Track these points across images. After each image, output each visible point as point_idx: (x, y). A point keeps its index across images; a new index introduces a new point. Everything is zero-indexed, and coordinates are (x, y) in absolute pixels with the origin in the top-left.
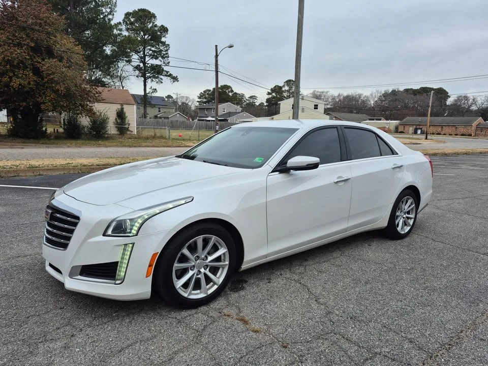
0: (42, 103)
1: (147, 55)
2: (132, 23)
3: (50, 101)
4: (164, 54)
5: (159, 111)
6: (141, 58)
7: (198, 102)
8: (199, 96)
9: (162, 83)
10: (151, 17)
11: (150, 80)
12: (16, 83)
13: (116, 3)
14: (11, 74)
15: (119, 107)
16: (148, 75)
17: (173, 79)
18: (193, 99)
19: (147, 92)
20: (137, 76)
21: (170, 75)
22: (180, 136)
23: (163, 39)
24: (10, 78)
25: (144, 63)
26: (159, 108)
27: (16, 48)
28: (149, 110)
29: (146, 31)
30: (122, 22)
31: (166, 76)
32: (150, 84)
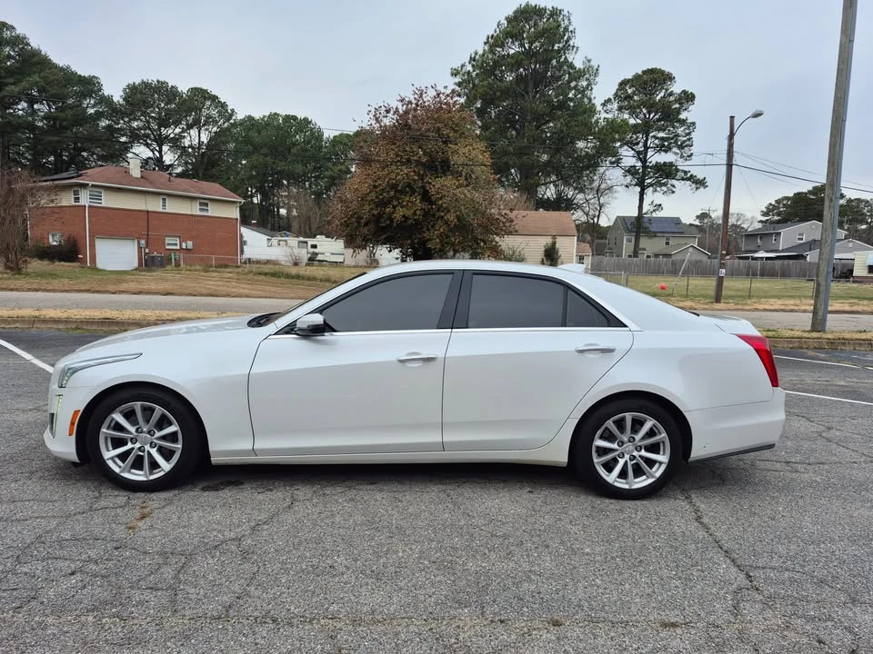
0: (428, 240)
1: (649, 148)
2: (629, 97)
3: (438, 237)
4: (684, 141)
5: (667, 243)
6: (639, 153)
7: (761, 221)
8: (765, 210)
9: (673, 192)
10: (664, 80)
11: (651, 189)
12: (399, 214)
13: (597, 70)
14: (395, 203)
15: (549, 240)
16: (649, 181)
17: (697, 184)
18: (753, 217)
19: (644, 211)
20: (627, 186)
21: (692, 179)
22: (663, 288)
23: (683, 116)
24: (394, 207)
25: (644, 161)
26: (668, 239)
27: (404, 168)
28: (644, 242)
29: (651, 107)
30: (612, 98)
31: (683, 179)
32: (650, 196)
